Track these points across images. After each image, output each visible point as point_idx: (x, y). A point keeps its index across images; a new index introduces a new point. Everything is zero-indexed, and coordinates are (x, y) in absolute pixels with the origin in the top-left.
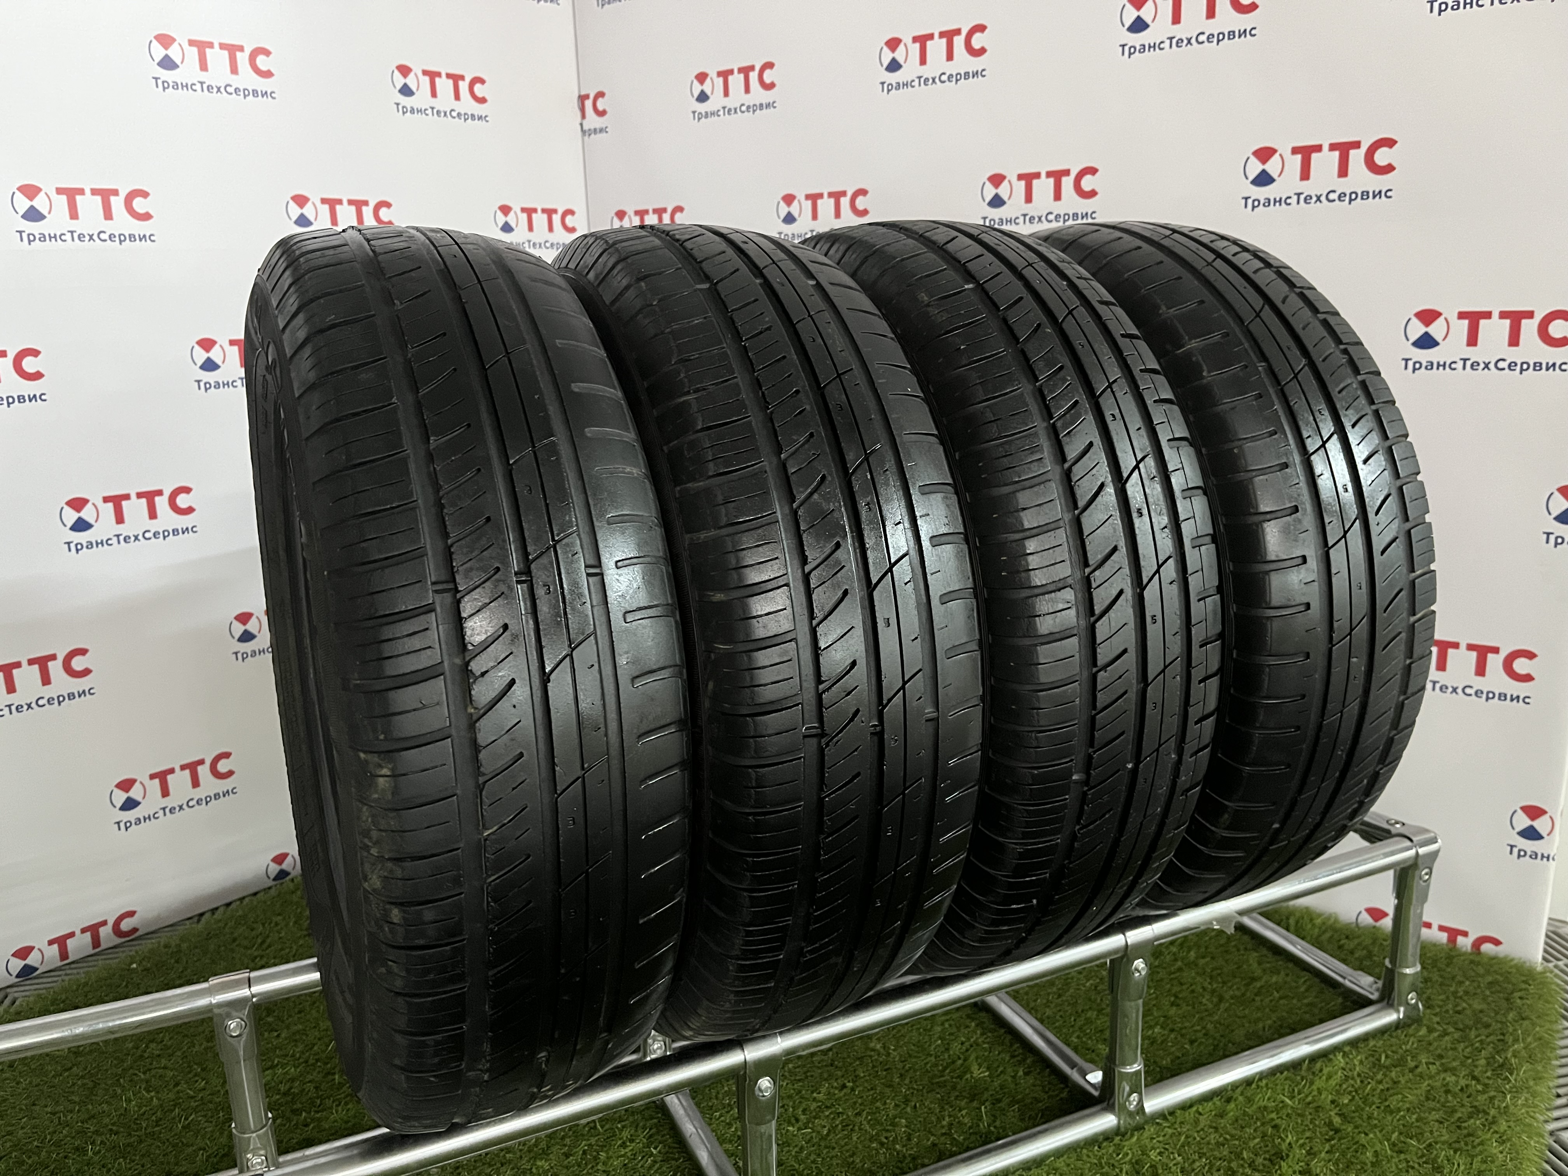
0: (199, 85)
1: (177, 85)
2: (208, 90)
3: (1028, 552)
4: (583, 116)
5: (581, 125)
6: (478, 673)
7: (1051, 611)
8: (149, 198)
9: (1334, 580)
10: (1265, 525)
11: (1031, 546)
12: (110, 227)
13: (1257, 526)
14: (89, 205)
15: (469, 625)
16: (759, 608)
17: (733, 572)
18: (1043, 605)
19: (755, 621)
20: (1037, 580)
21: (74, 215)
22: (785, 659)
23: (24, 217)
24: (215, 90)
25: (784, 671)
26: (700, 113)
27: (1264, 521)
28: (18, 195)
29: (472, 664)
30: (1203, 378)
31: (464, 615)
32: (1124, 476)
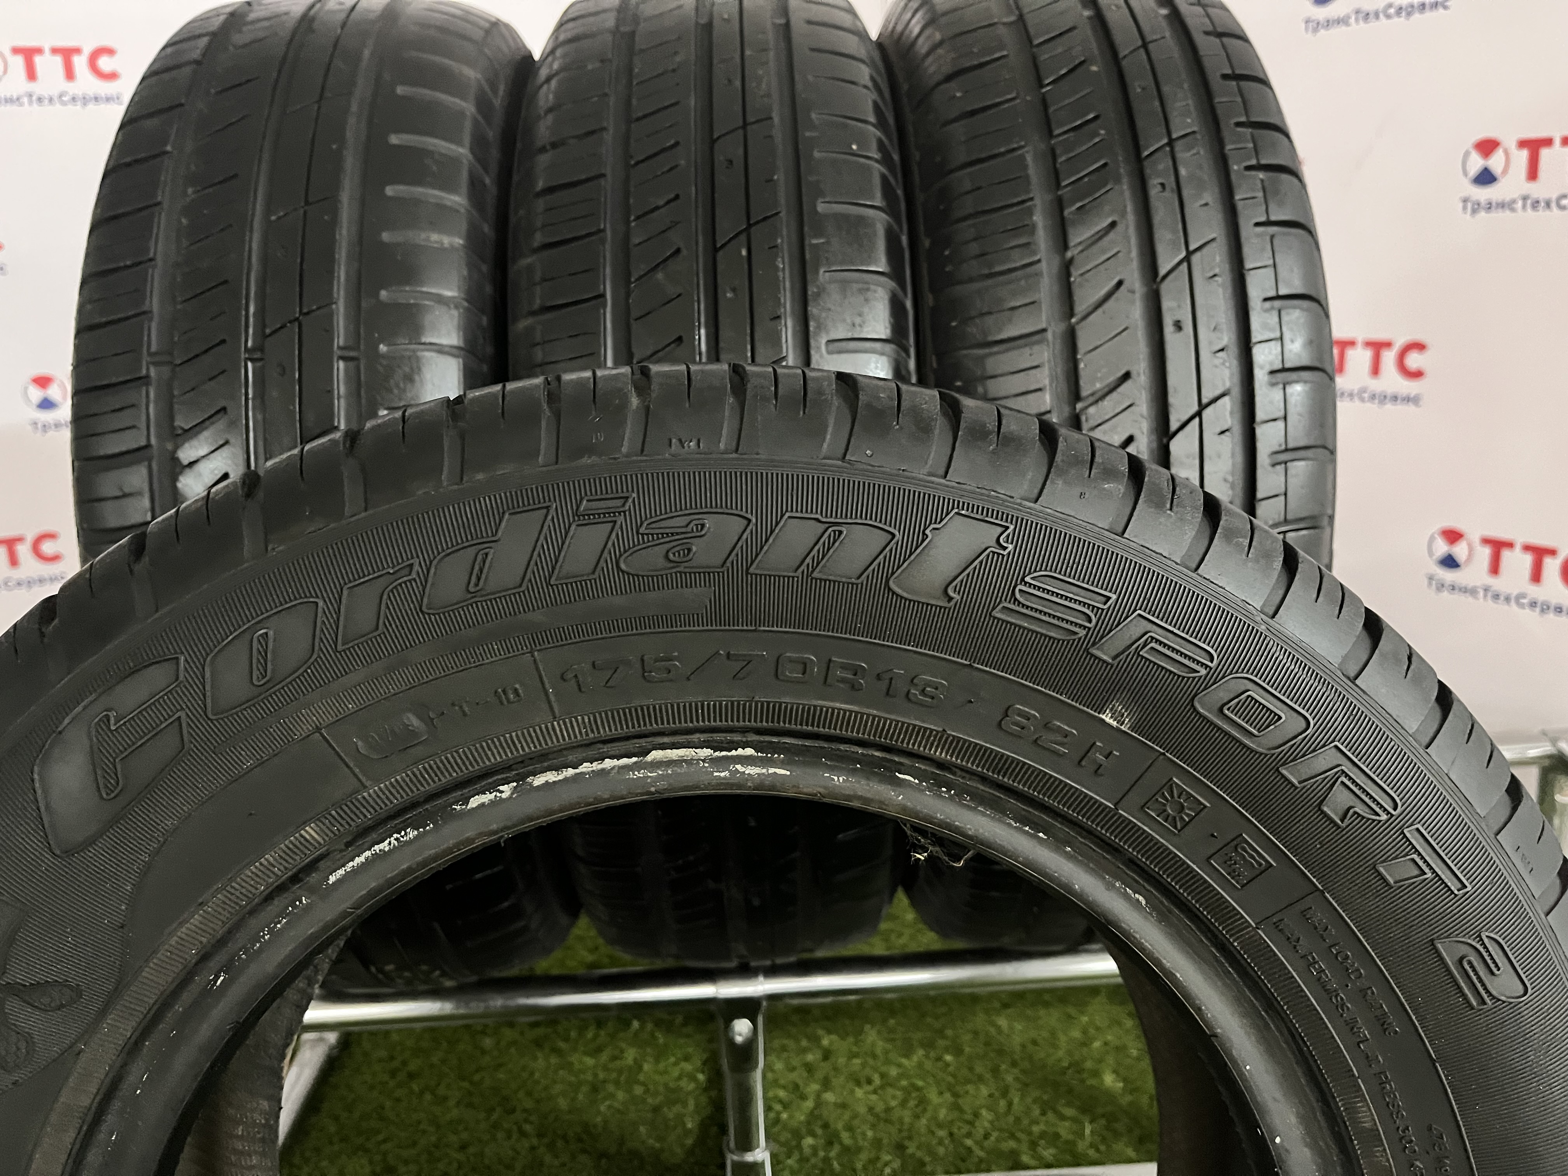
32: (1162, 271)
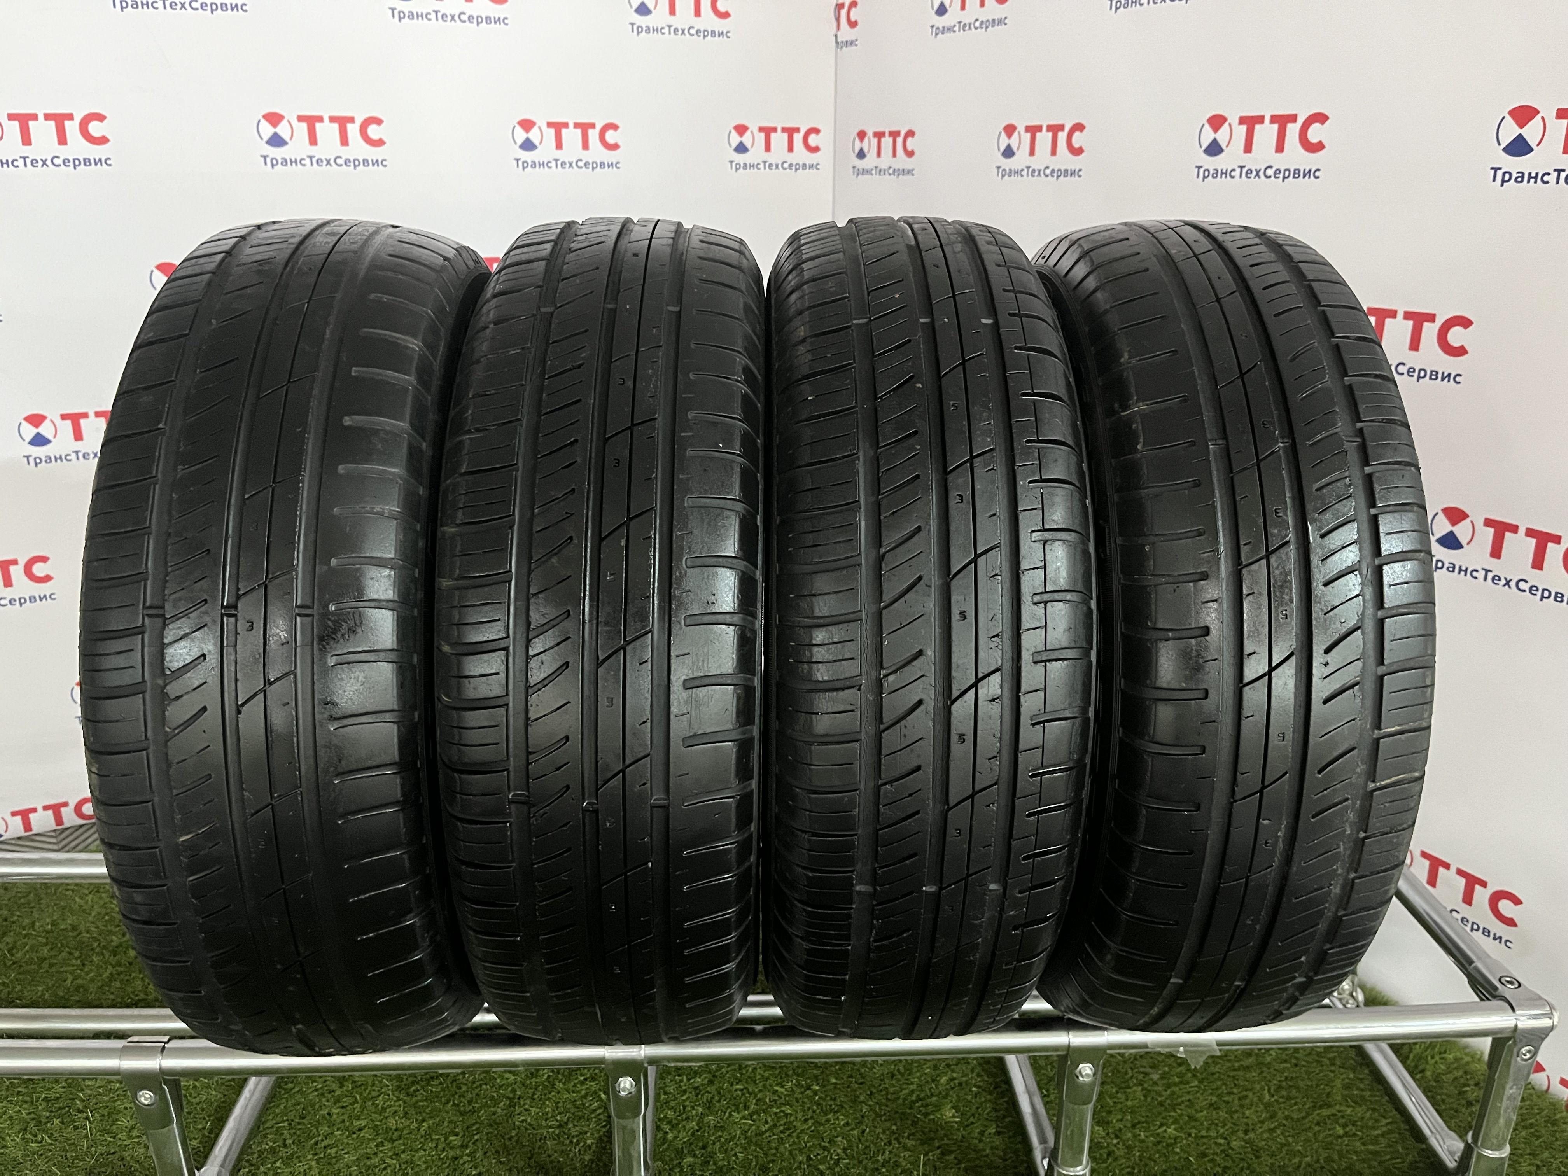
0: (434, 15)
1: (413, 15)
2: (442, 18)
3: (814, 642)
4: (838, 28)
5: (836, 36)
6: (172, 697)
7: (829, 710)
8: (383, 125)
9: (1244, 722)
10: (1161, 645)
11: (820, 636)
12: (346, 153)
13: (1152, 644)
14: (327, 132)
15: (170, 651)
16: (472, 669)
17: (455, 627)
18: (824, 703)
19: (466, 680)
20: (819, 675)
21: (313, 141)
22: (493, 724)
23: (268, 142)
24: (449, 18)
25: (490, 736)
26: (938, 28)
27: (1161, 640)
28: (263, 122)
29: (168, 687)
30: (1136, 451)
31: (166, 641)
32: (954, 571)
